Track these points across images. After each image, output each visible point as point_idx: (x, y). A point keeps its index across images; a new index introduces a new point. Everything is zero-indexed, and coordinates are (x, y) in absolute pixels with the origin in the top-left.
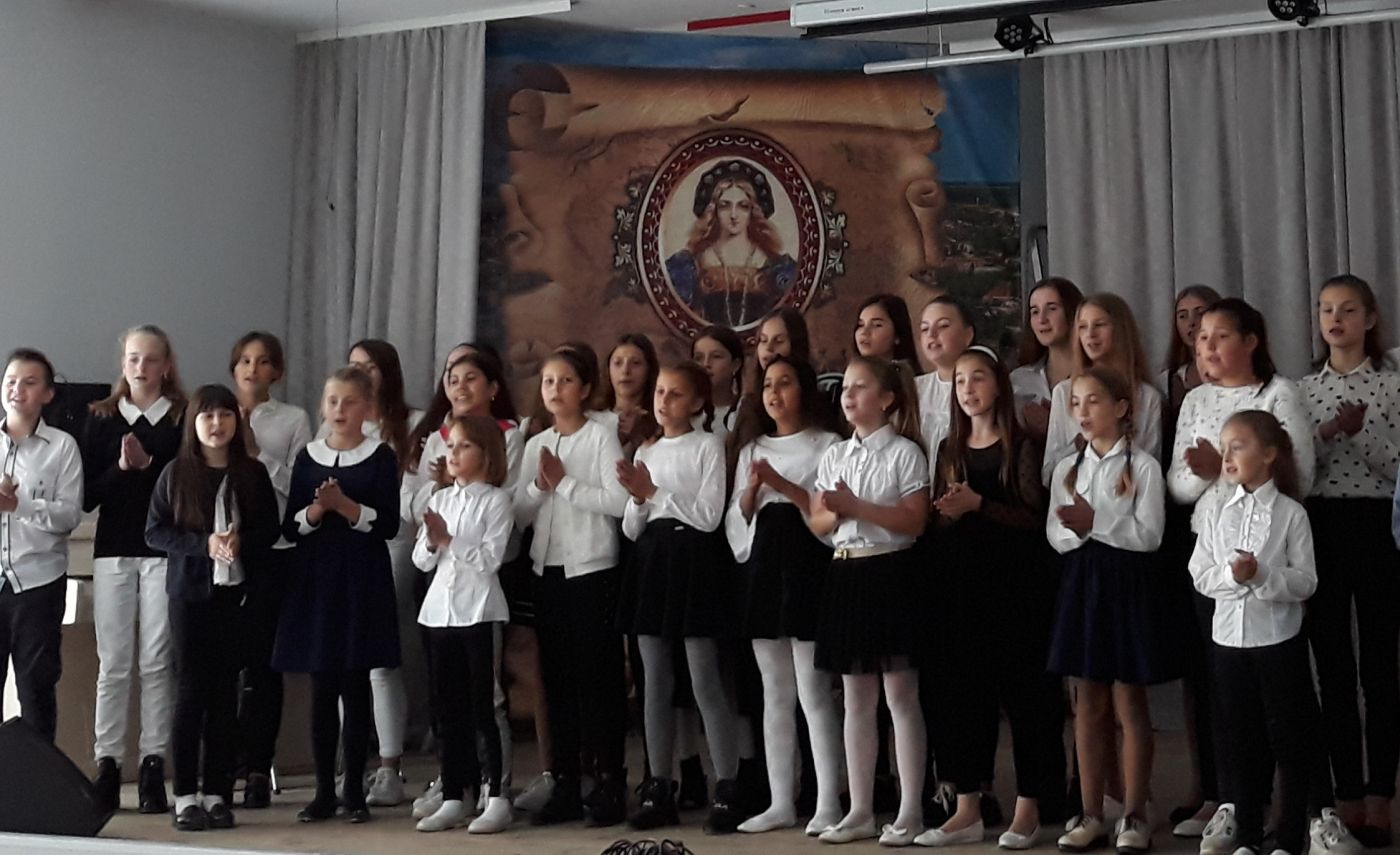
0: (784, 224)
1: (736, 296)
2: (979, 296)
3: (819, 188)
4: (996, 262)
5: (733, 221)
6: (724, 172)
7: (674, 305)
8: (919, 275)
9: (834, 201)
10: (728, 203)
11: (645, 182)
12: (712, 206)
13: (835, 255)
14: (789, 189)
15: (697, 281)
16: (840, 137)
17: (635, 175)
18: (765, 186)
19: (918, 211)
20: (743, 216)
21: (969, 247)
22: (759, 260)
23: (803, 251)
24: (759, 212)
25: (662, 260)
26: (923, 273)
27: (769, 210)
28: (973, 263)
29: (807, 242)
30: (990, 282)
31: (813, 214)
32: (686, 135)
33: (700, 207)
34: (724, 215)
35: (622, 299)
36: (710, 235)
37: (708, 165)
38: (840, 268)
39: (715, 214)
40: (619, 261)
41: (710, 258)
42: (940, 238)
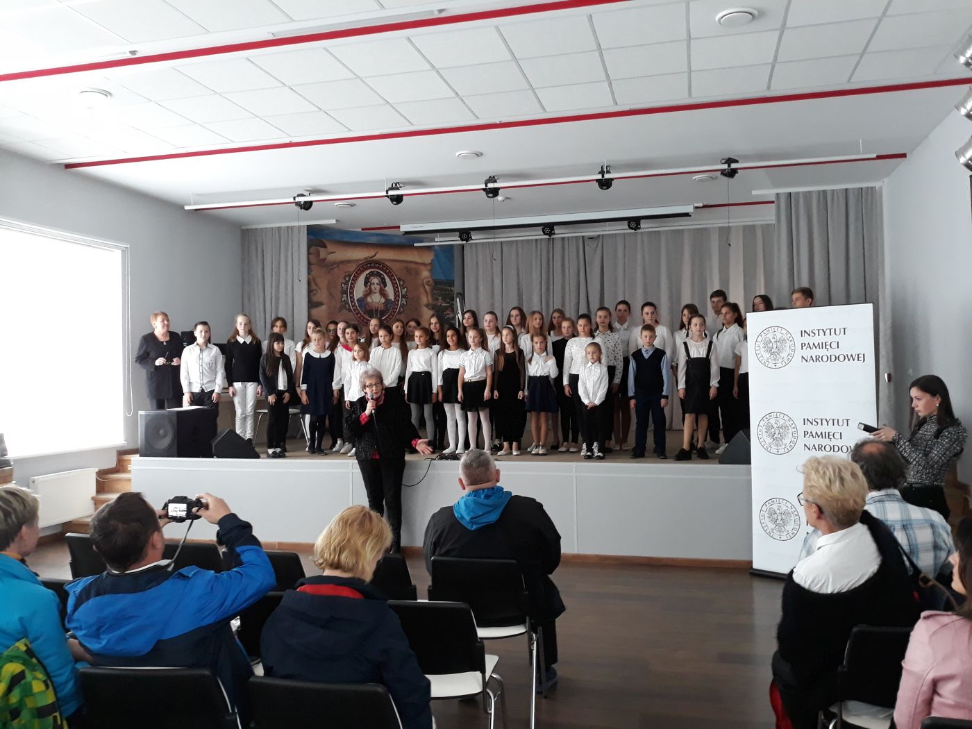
0: (389, 289)
1: (377, 310)
2: (443, 312)
3: (399, 280)
4: (448, 303)
5: (375, 289)
6: (372, 274)
7: (359, 312)
8: (427, 306)
9: (403, 284)
10: (374, 283)
11: (350, 276)
12: (369, 284)
13: (404, 300)
14: (391, 280)
15: (365, 306)
16: (404, 265)
17: (347, 274)
18: (384, 278)
19: (426, 287)
20: (378, 287)
21: (440, 298)
22: (383, 300)
23: (395, 298)
24: (382, 286)
25: (356, 299)
26: (428, 305)
27: (385, 286)
28: (440, 302)
29: (396, 295)
30: (446, 308)
31: (397, 287)
32: (361, 262)
33: (366, 284)
34: (372, 286)
35: (344, 310)
36: (369, 293)
37: (368, 272)
38: (405, 303)
39: (370, 286)
40: (343, 299)
41: (369, 299)
42: (433, 295)
